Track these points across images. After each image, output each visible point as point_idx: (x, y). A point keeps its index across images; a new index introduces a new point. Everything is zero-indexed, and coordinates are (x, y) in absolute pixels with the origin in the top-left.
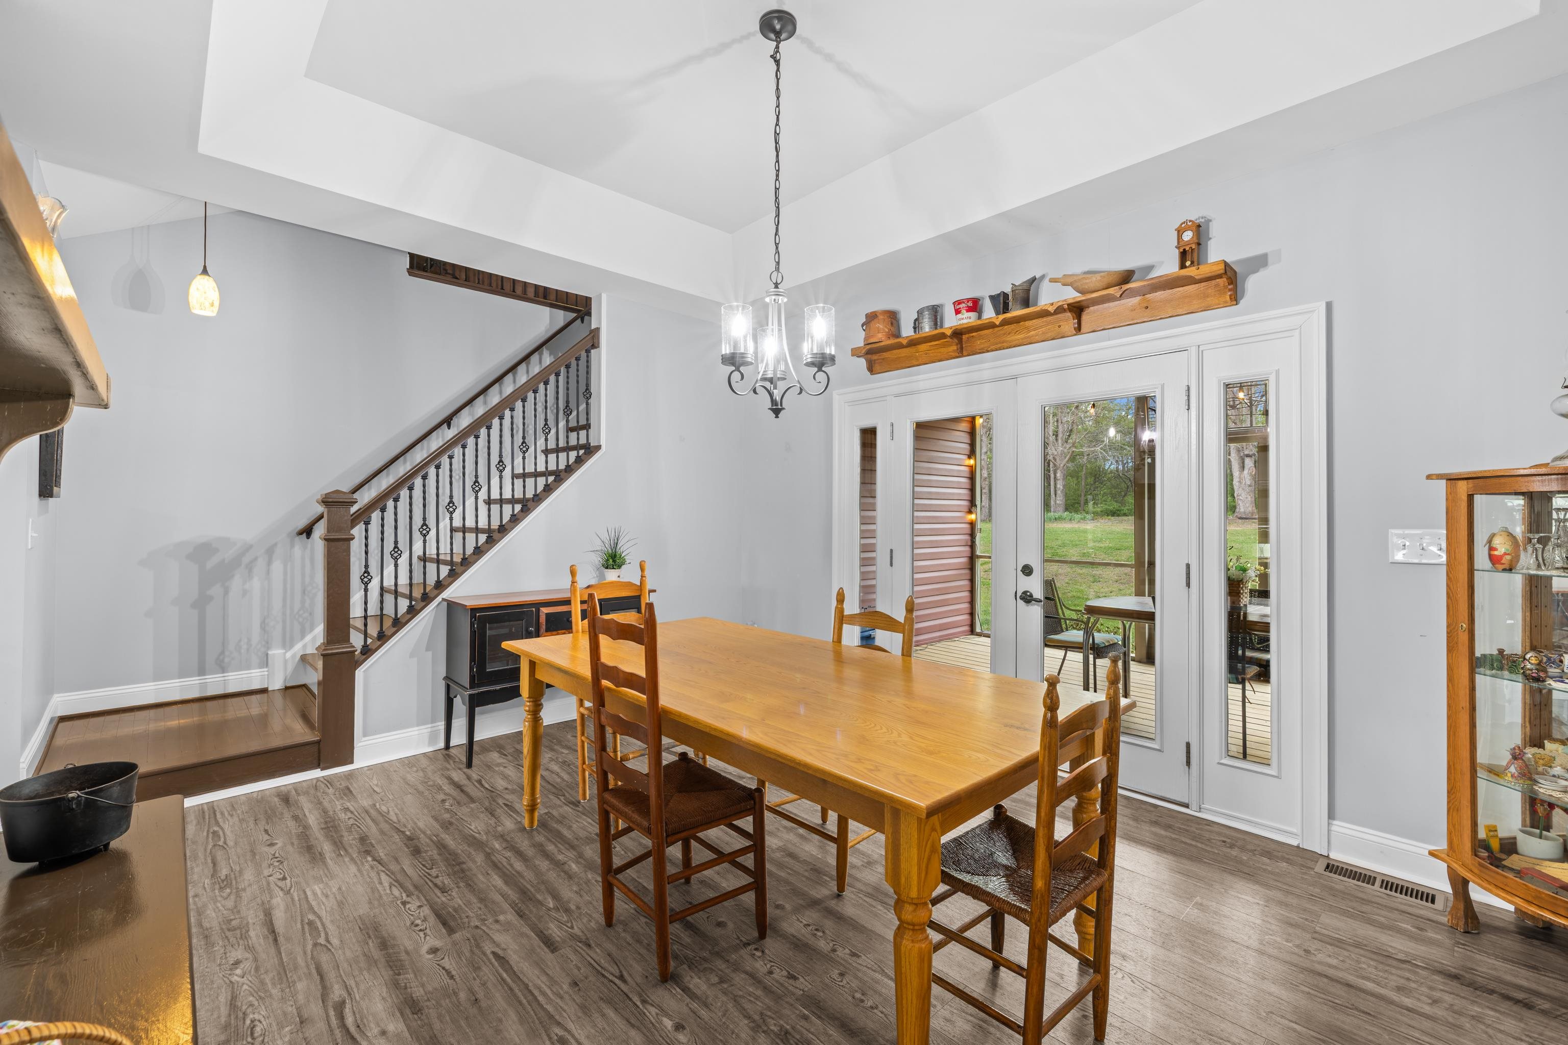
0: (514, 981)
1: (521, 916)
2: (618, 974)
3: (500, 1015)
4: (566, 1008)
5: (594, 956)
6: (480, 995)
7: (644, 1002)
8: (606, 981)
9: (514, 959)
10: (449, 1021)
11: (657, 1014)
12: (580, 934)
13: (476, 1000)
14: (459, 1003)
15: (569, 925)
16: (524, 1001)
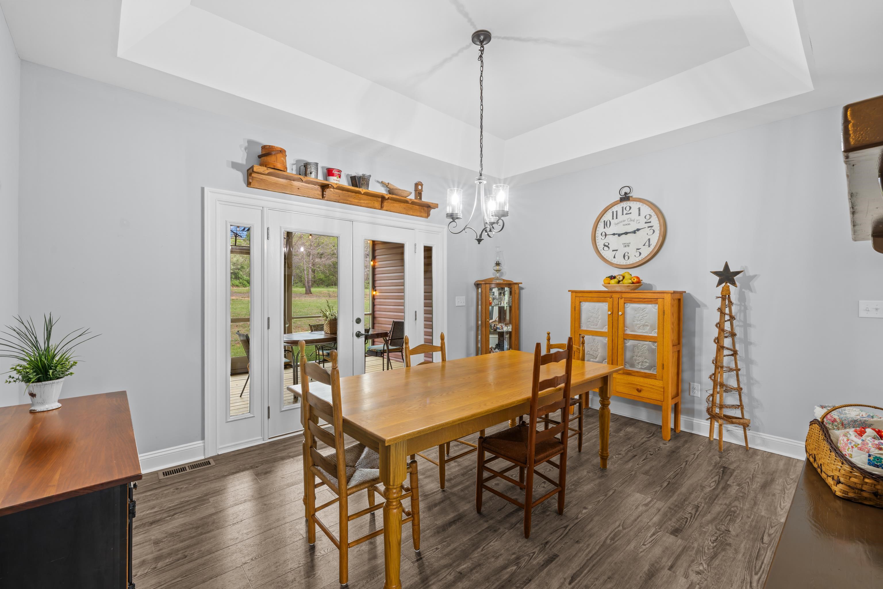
0: (588, 566)
1: (530, 580)
2: (564, 529)
3: (612, 564)
4: (594, 542)
5: (554, 539)
6: (605, 577)
7: (577, 518)
8: (570, 532)
9: (570, 572)
10: (629, 585)
11: (582, 514)
12: (538, 548)
13: (609, 578)
14: (615, 585)
15: (532, 555)
16: (599, 558)
